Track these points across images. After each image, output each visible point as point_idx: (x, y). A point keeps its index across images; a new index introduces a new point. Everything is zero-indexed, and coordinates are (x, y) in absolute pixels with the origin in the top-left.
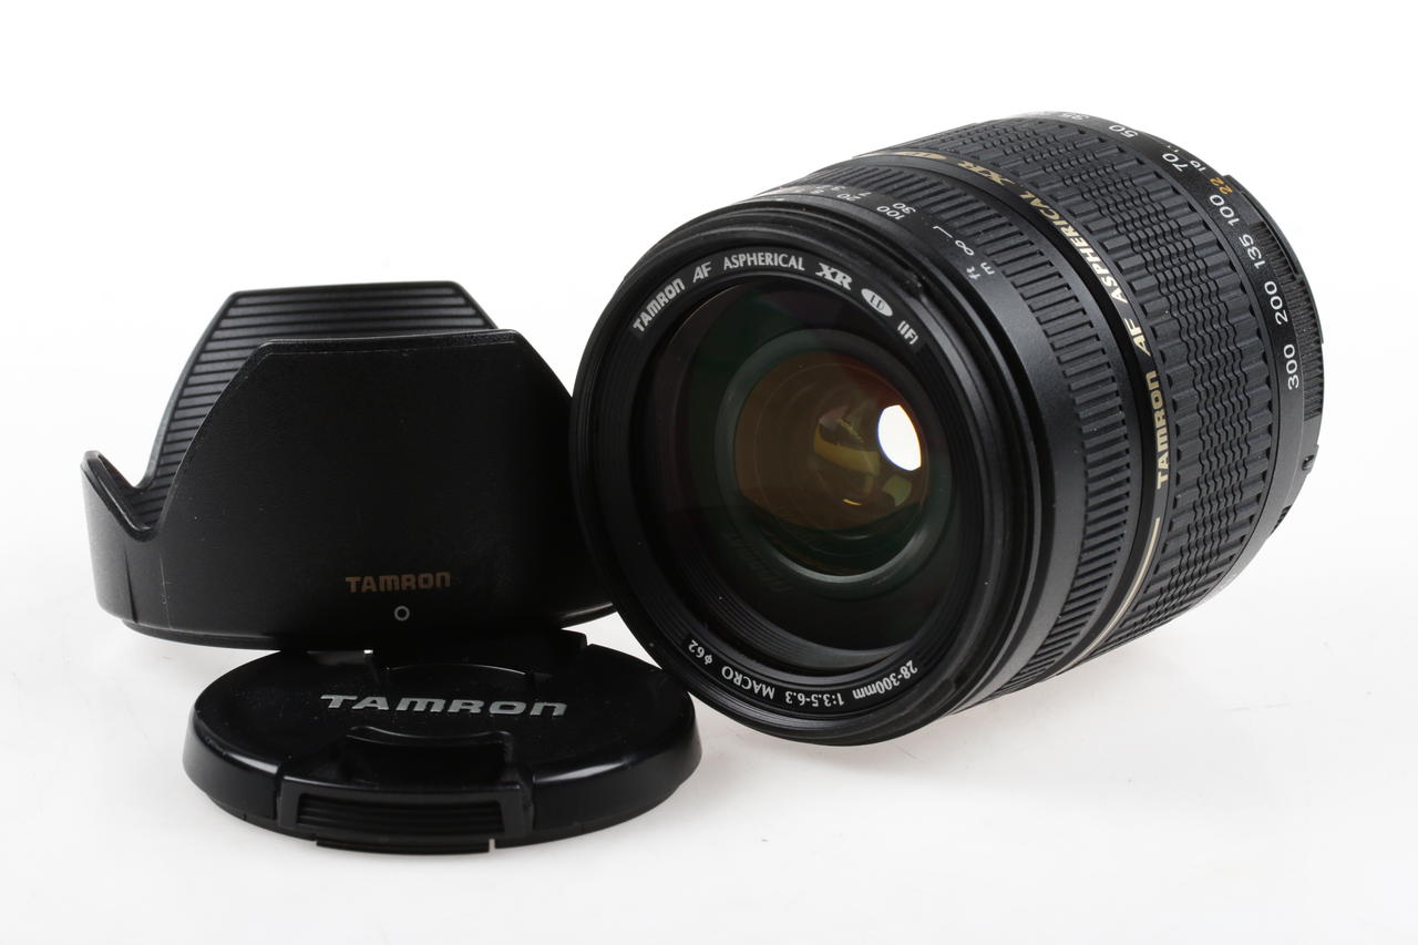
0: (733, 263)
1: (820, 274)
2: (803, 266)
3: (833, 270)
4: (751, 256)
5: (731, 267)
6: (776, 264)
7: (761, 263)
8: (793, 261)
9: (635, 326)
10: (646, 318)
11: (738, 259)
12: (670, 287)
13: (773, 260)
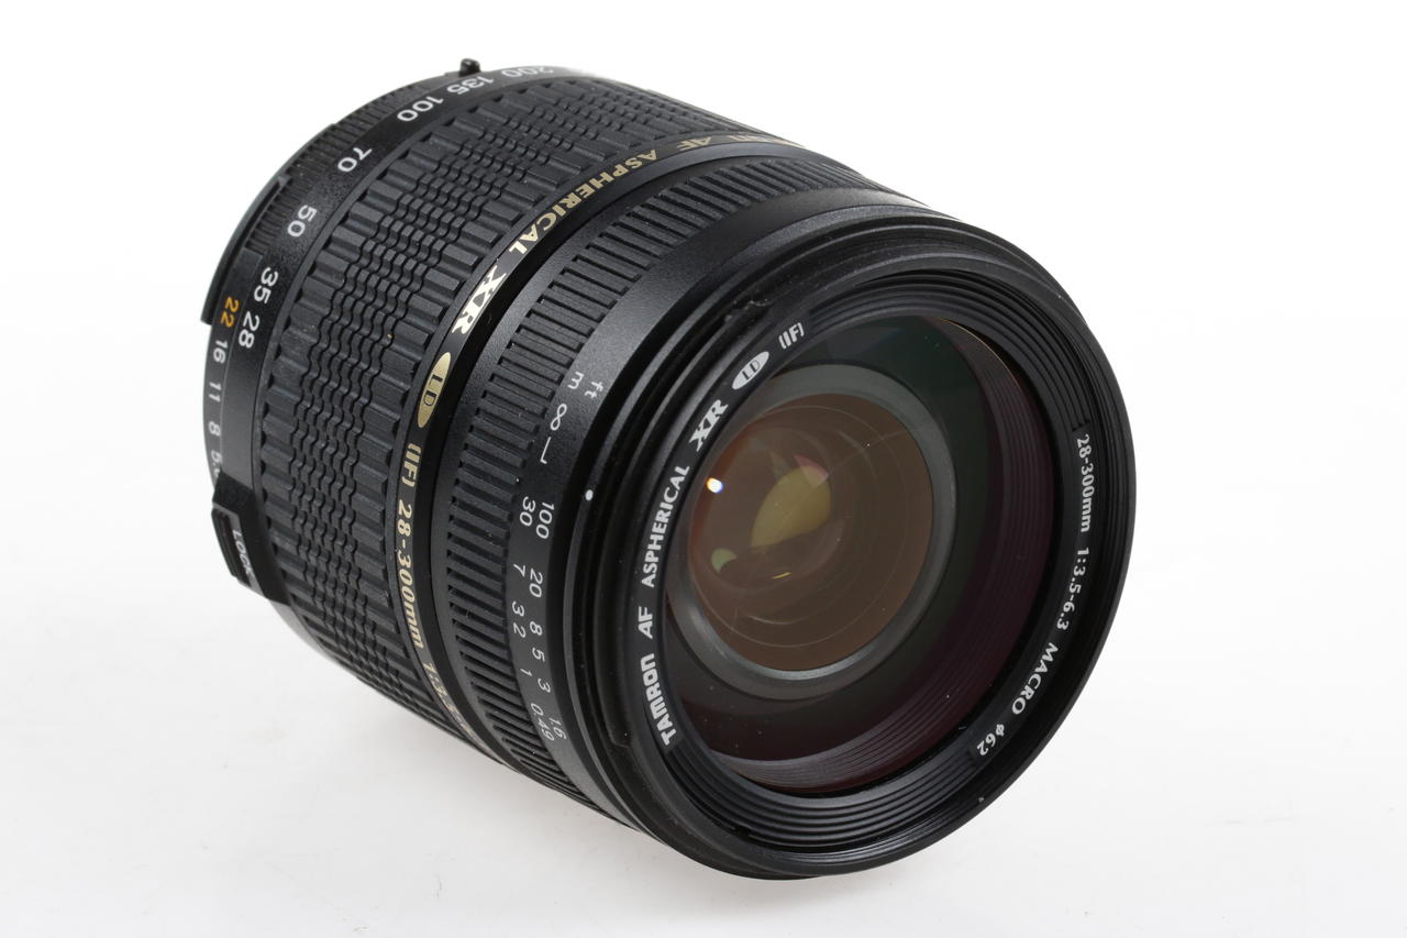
0: (651, 573)
1: (700, 444)
2: (684, 468)
3: (701, 425)
4: (652, 542)
5: (653, 576)
6: (670, 507)
7: (663, 531)
8: (675, 481)
9: (667, 742)
10: (665, 724)
11: (649, 563)
12: (645, 677)
13: (666, 511)
